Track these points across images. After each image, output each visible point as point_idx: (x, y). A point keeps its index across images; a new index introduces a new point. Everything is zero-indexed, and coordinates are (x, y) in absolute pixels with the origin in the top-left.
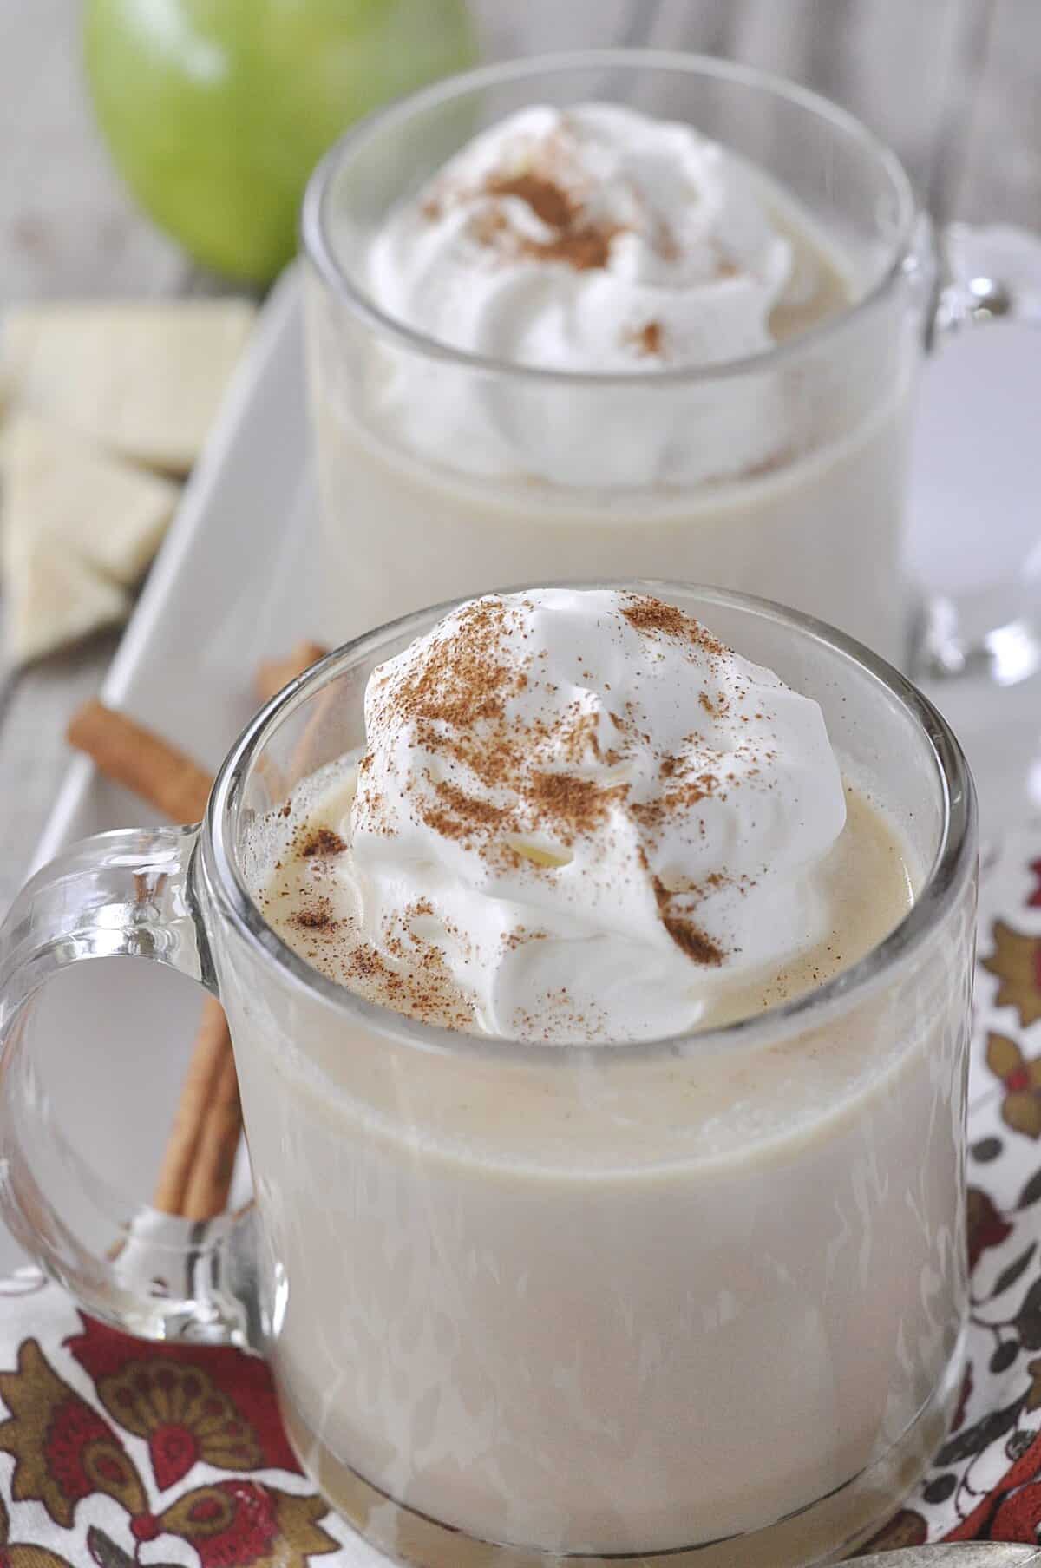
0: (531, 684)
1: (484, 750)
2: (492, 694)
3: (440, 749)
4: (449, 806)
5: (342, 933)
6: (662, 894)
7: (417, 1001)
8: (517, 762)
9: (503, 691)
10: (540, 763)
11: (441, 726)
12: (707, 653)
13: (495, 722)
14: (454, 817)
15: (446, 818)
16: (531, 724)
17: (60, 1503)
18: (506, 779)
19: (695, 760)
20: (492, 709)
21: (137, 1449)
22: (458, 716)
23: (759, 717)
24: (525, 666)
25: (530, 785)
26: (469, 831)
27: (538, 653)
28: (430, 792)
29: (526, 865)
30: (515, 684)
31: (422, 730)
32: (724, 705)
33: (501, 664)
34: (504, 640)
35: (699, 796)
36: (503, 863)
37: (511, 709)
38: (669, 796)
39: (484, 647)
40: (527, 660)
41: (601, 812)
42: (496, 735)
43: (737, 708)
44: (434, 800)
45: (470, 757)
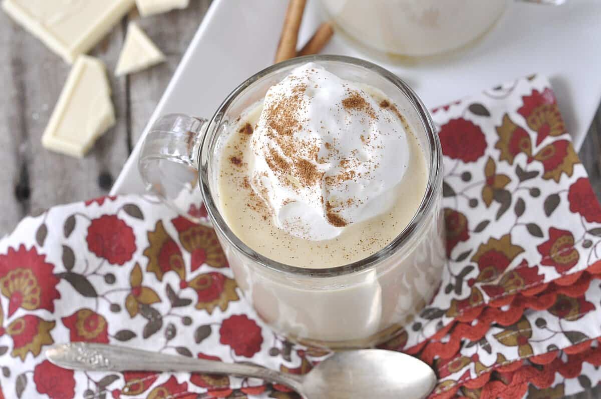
0: (303, 129)
1: (286, 143)
2: (291, 128)
3: (273, 139)
4: (272, 158)
5: (243, 168)
6: (329, 206)
7: (258, 203)
8: (295, 152)
9: (294, 128)
10: (301, 155)
11: (275, 132)
12: (370, 117)
13: (290, 137)
14: (273, 163)
15: (271, 162)
16: (301, 141)
17: (160, 275)
19: (351, 163)
20: (289, 133)
21: (187, 257)
22: (280, 130)
23: (378, 147)
24: (302, 123)
25: (297, 161)
26: (276, 170)
27: (307, 119)
28: (268, 151)
29: (290, 185)
30: (298, 128)
31: (269, 131)
32: (368, 140)
33: (296, 119)
34: (299, 110)
35: (348, 178)
36: (284, 183)
37: (295, 135)
38: (339, 175)
39: (293, 109)
40: (304, 121)
41: (314, 181)
42: (290, 141)
43: (373, 143)
44: (269, 155)
45: (281, 144)
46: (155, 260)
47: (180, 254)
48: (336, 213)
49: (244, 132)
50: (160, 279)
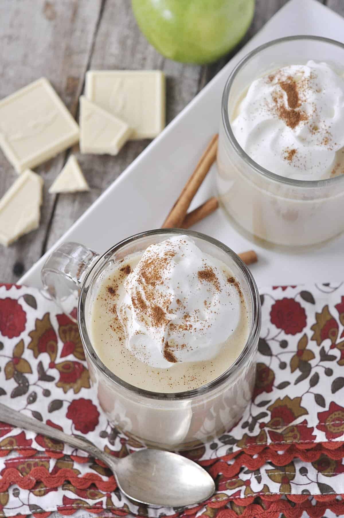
0: (163, 285)
1: (149, 291)
2: (155, 281)
3: (141, 285)
4: (136, 299)
5: (115, 298)
6: (167, 345)
7: (119, 327)
8: (154, 299)
9: (158, 282)
10: (157, 302)
11: (143, 280)
12: (215, 289)
13: (153, 288)
14: (136, 302)
15: (135, 301)
16: (160, 292)
17: (37, 352)
18: (150, 301)
19: (192, 319)
20: (153, 284)
21: (60, 345)
22: (147, 280)
23: (215, 313)
24: (165, 280)
25: (153, 306)
26: (137, 308)
27: (169, 278)
28: (135, 292)
29: (144, 322)
30: (160, 282)
31: (139, 279)
32: (210, 305)
33: (161, 275)
34: (165, 270)
35: (186, 329)
36: (140, 319)
37: (157, 287)
38: (181, 325)
39: (161, 268)
40: (166, 279)
41: (161, 324)
42: (152, 290)
43: (212, 308)
44: (135, 295)
45: (146, 291)
46: (36, 342)
47: (56, 342)
48: (171, 352)
49: (124, 271)
50: (36, 357)
